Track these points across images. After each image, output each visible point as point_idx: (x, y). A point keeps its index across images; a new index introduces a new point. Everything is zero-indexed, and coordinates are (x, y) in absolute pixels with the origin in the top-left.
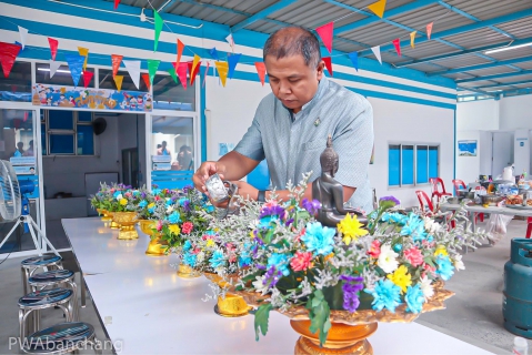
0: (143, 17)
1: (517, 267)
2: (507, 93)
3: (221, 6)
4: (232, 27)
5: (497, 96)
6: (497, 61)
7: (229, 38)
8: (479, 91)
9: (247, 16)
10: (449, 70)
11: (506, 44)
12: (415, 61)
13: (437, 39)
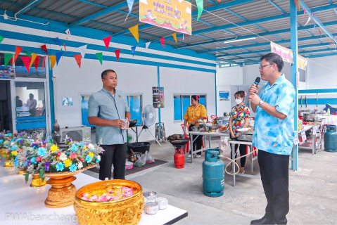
0: (6, 17)
1: (207, 163)
2: (247, 63)
3: (61, 13)
4: (69, 24)
5: (241, 64)
6: (234, 47)
7: (67, 31)
8: (231, 61)
9: (78, 19)
10: (210, 50)
11: (234, 38)
12: (188, 45)
13: (197, 35)
